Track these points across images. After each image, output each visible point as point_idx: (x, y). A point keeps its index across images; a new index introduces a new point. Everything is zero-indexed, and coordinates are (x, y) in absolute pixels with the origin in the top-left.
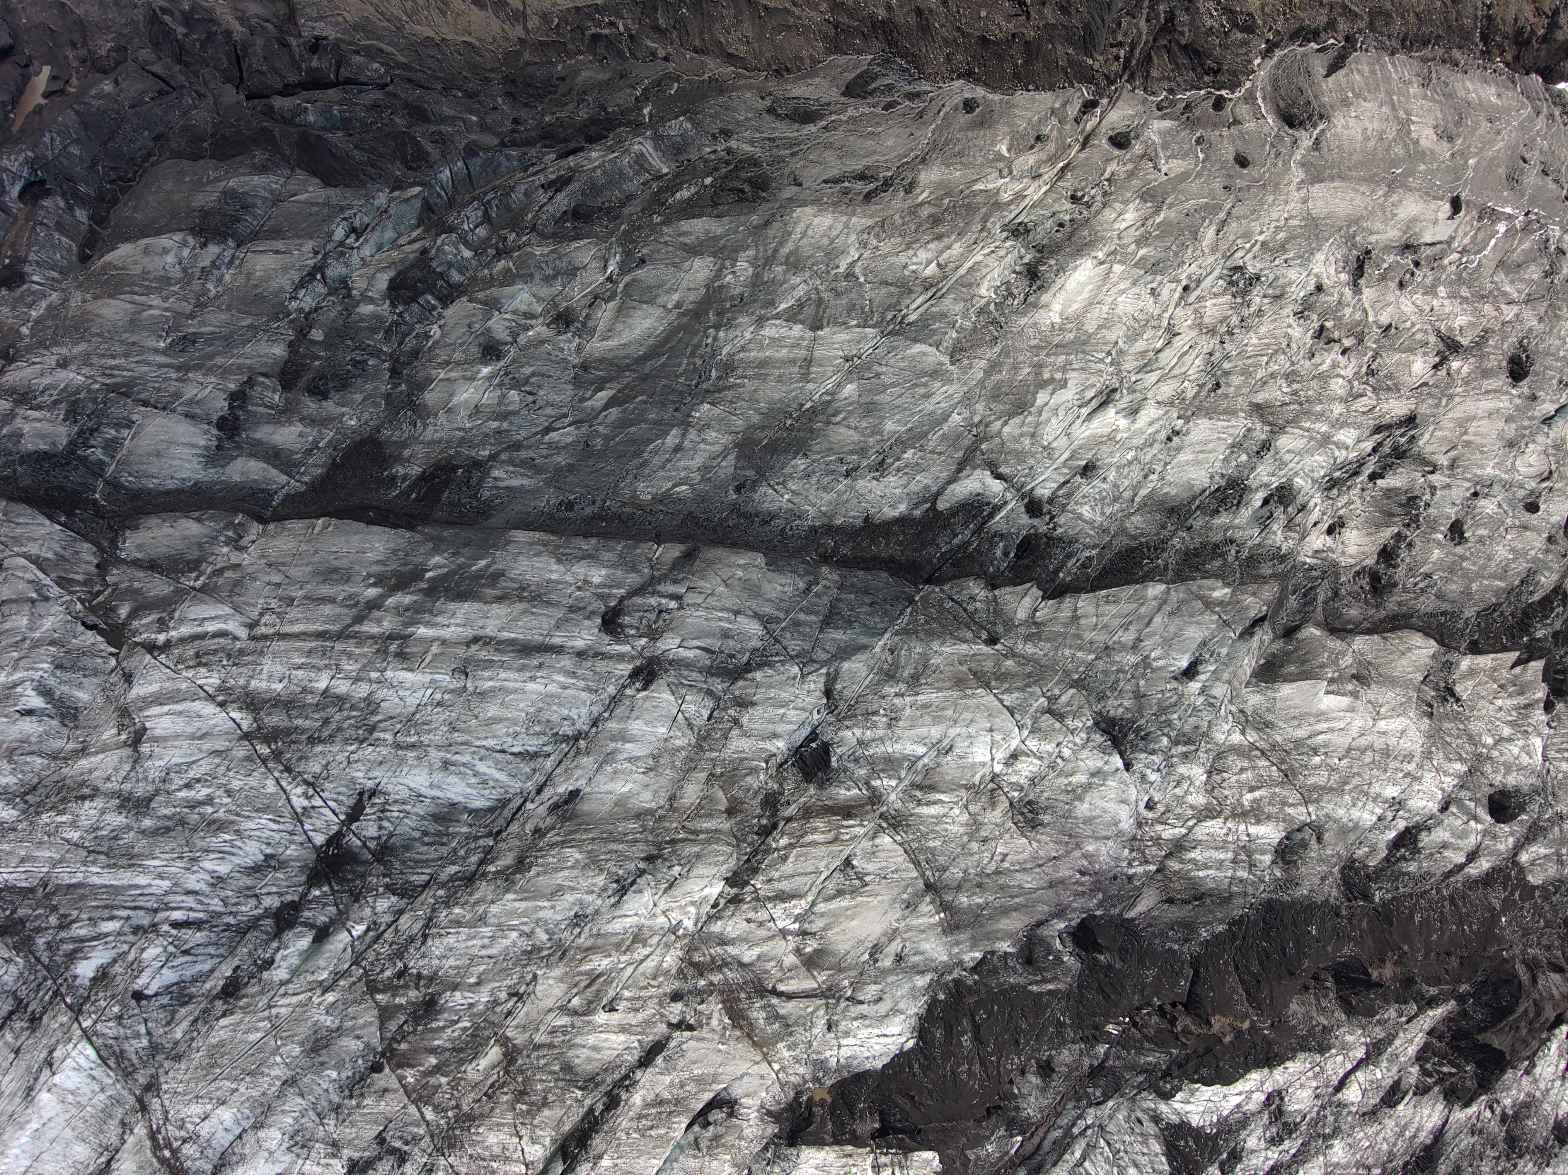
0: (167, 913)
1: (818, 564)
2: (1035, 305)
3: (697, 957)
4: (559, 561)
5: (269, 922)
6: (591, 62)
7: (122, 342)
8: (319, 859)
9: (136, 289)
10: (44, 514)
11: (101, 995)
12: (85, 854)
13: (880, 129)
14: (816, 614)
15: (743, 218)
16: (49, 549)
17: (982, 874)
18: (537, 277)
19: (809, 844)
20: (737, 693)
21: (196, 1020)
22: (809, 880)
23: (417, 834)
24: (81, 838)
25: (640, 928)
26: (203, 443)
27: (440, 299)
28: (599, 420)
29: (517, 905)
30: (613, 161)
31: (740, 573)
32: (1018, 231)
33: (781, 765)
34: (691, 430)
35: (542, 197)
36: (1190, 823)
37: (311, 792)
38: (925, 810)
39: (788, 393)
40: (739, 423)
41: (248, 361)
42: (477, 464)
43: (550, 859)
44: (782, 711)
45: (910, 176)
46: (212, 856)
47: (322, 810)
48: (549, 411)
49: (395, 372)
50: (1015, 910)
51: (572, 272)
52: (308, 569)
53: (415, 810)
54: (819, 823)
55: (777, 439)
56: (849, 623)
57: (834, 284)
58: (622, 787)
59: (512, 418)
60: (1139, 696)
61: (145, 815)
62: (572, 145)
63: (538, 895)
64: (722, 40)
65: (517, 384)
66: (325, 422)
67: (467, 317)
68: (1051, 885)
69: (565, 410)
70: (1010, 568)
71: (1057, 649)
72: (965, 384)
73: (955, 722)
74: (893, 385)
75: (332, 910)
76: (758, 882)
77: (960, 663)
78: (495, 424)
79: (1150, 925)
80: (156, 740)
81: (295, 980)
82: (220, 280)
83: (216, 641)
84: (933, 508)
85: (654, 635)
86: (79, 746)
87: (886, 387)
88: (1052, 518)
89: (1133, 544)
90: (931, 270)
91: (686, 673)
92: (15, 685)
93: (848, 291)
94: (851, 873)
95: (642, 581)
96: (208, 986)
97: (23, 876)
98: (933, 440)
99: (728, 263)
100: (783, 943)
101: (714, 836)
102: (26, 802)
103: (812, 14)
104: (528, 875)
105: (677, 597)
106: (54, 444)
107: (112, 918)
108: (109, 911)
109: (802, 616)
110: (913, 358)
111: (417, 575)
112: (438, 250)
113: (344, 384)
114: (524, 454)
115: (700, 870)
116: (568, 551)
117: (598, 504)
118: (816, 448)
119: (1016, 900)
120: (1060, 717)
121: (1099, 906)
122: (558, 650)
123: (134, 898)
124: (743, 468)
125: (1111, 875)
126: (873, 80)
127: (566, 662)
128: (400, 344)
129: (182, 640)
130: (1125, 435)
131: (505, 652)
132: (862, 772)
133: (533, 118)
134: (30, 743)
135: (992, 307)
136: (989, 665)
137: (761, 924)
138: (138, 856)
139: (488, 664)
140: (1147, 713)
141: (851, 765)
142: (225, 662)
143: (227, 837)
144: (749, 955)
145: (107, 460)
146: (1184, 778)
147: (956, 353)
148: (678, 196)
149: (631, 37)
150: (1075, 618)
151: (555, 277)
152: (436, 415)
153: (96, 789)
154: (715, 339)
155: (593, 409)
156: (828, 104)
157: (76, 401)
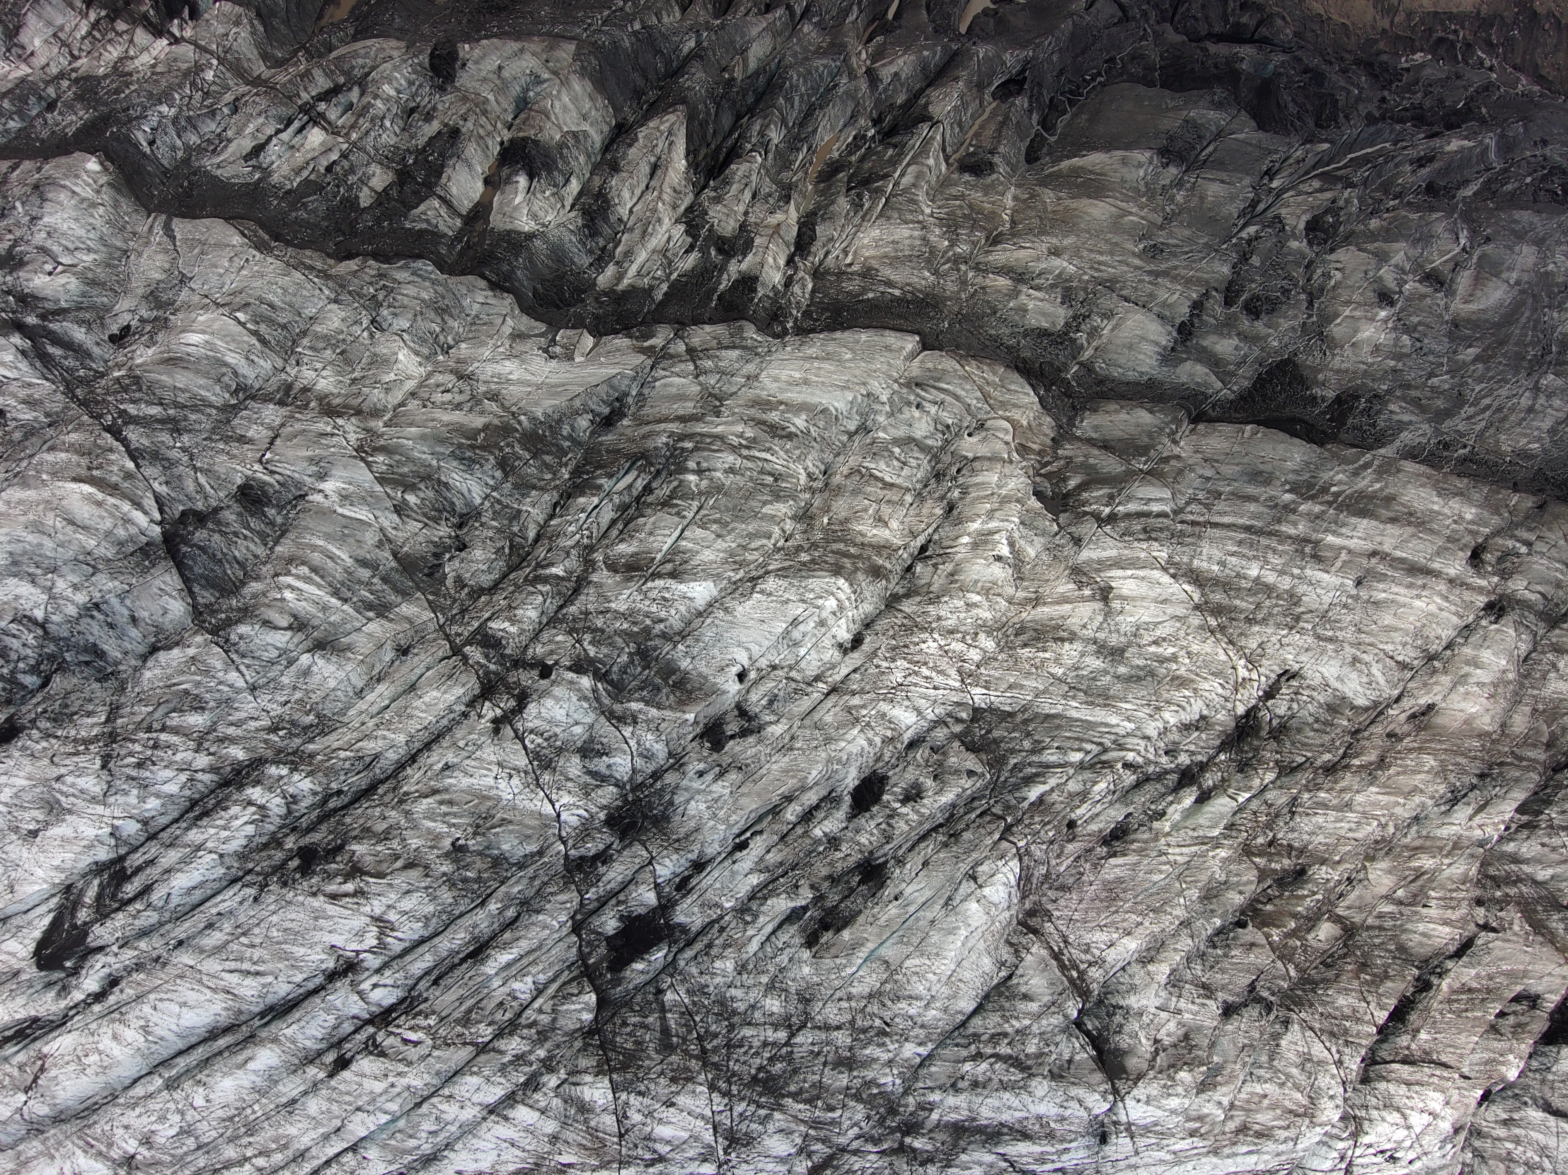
0: (1122, 754)
3: (1493, 871)
4: (1439, 494)
5: (1174, 777)
7: (1106, 241)
8: (1234, 727)
9: (1117, 195)
10: (1032, 385)
11: (1037, 819)
12: (1066, 689)
16: (1025, 418)
21: (1079, 857)
23: (1311, 720)
24: (1065, 674)
25: (1459, 837)
26: (1164, 343)
28: (1469, 373)
29: (1380, 797)
30: (1470, 149)
34: (1541, 395)
35: (1408, 169)
37: (1250, 665)
41: (1205, 276)
42: (1376, 396)
43: (1409, 762)
46: (1170, 708)
47: (1255, 684)
48: (1431, 358)
49: (1309, 304)
51: (1429, 239)
52: (1238, 468)
53: (1319, 698)
58: (1472, 708)
59: (1405, 360)
61: (1120, 662)
62: (1434, 129)
63: (1396, 792)
64: (1539, 62)
65: (1408, 330)
66: (1255, 339)
67: (1361, 265)
69: (1443, 360)
75: (1220, 776)
76: (1552, 812)
78: (1391, 363)
80: (1124, 598)
81: (1174, 833)
82: (1175, 199)
83: (1160, 520)
85: (1505, 574)
86: (1033, 596)
91: (1526, 613)
92: (991, 533)
95: (1502, 524)
96: (1094, 827)
97: (1008, 701)
99: (1549, 253)
101: (1532, 765)
104: (1387, 773)
105: (1528, 544)
106: (1054, 324)
107: (1079, 750)
108: (1077, 742)
111: (1324, 488)
112: (1347, 201)
113: (1273, 308)
114: (1413, 393)
115: (1514, 793)
116: (1445, 486)
117: (1468, 449)
122: (1436, 574)
123: (1100, 735)
127: (1443, 586)
128: (1309, 280)
129: (1128, 516)
131: (1398, 569)
134: (997, 586)
137: (1554, 849)
138: (1113, 697)
139: (1383, 577)
142: (1170, 540)
143: (1186, 694)
144: (1543, 874)
145: (1087, 345)
148: (1505, 188)
152: (1343, 347)
153: (1073, 634)
154: (1551, 318)
155: (1463, 362)
157: (1069, 289)
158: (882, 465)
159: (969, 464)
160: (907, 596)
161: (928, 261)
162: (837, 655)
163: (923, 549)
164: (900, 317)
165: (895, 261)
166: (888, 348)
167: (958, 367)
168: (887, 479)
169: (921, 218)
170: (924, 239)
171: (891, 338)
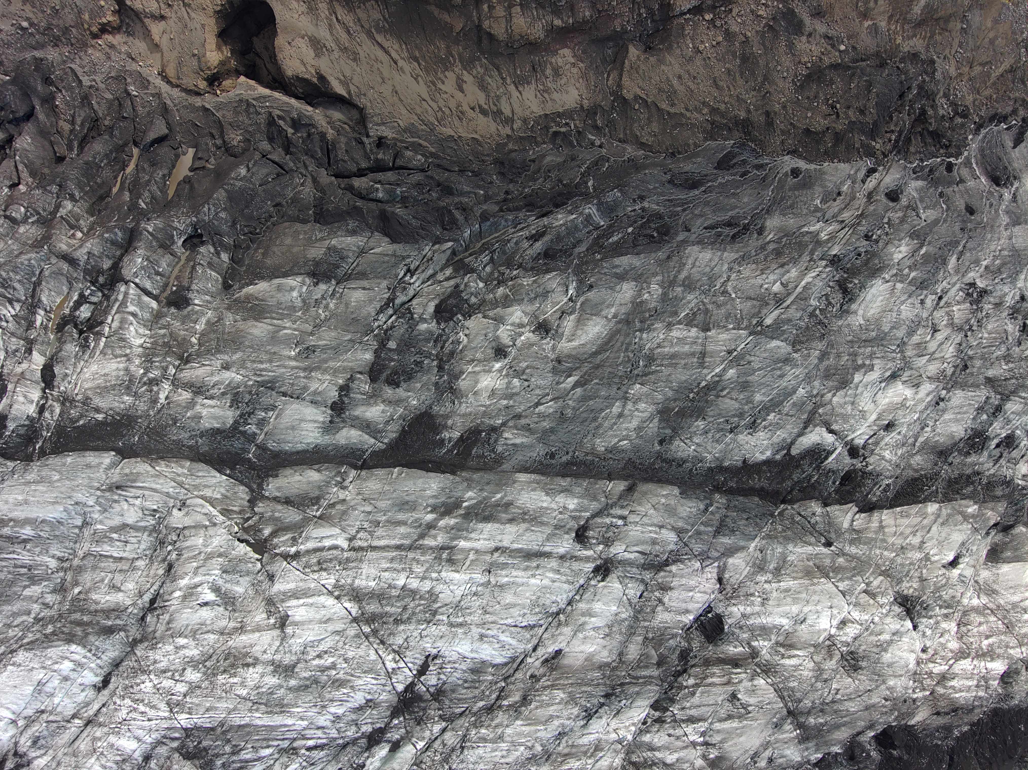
0: (304, 742)
1: (712, 492)
2: (847, 312)
3: (634, 758)
4: (547, 494)
5: (364, 740)
6: (552, 149)
7: (266, 352)
8: (400, 701)
9: (274, 315)
10: (216, 469)
12: (251, 704)
13: (738, 191)
14: (712, 526)
15: (653, 255)
16: (219, 492)
17: (823, 703)
18: (526, 300)
19: (710, 685)
20: (660, 580)
22: (711, 709)
23: (460, 682)
24: (248, 694)
25: (599, 741)
26: (322, 419)
27: (463, 316)
28: (569, 397)
29: (524, 728)
30: (572, 221)
31: (663, 500)
32: (835, 261)
33: (688, 629)
34: (629, 402)
35: (526, 244)
36: (951, 662)
37: (398, 658)
38: (787, 662)
39: (691, 376)
40: (659, 397)
41: (350, 364)
42: (494, 429)
43: (544, 698)
44: (691, 594)
45: (760, 223)
46: (335, 704)
47: (405, 670)
48: (538, 391)
49: (440, 368)
50: (844, 725)
51: (545, 294)
52: (389, 502)
53: (461, 667)
54: (716, 670)
55: (684, 408)
56: (733, 531)
57: (714, 299)
58: (590, 648)
59: (515, 398)
60: (922, 580)
61: (291, 677)
62: (545, 210)
63: (537, 722)
64: (638, 134)
65: (518, 374)
66: (398, 402)
67: (483, 329)
68: (867, 708)
69: (547, 391)
70: (836, 491)
71: (871, 549)
72: (806, 368)
73: (808, 602)
74: (760, 369)
75: (403, 730)
76: (675, 709)
77: (808, 560)
78: (505, 402)
79: (924, 730)
80: (296, 624)
82: (326, 307)
83: (331, 552)
84: (788, 453)
85: (607, 542)
86: (239, 625)
87: (755, 371)
88: (865, 458)
89: (916, 475)
90: (777, 287)
91: (629, 569)
92: (196, 586)
93: (725, 304)
94: (738, 703)
95: (600, 507)
97: (208, 720)
98: (787, 407)
99: (645, 285)
100: (694, 751)
101: (648, 680)
102: (205, 667)
103: (698, 116)
104: (529, 708)
105: (623, 518)
106: (224, 423)
107: (268, 747)
108: (266, 742)
109: (702, 528)
110: (771, 350)
111: (457, 505)
112: (466, 285)
113: (409, 377)
114: (523, 421)
115: (639, 703)
116: (552, 487)
117: (570, 454)
118: (711, 413)
119: (845, 719)
120: (872, 595)
121: (895, 720)
122: (548, 555)
123: (283, 733)
124: (663, 428)
125: (903, 699)
126: (734, 157)
127: (554, 563)
128: (442, 348)
129: (308, 552)
130: (912, 403)
131: (515, 558)
132: (745, 636)
133: (518, 190)
134: (206, 625)
135: (818, 312)
136: (827, 562)
137: (678, 738)
138: (287, 705)
139: (505, 566)
140: (928, 591)
141: (737, 631)
142: (337, 568)
143: (345, 691)
144: (670, 758)
145: (258, 432)
146: (945, 631)
147: (795, 344)
148: (610, 240)
149: (579, 133)
150: (881, 527)
151: (535, 298)
152: (467, 396)
153: (256, 659)
154: (641, 339)
155: (565, 389)
156: (706, 175)
157: (238, 393)
158: (106, 547)
159: (180, 532)
160: (141, 641)
161: (128, 388)
162: (91, 693)
163: (153, 601)
164: (99, 439)
165: (103, 390)
166: (89, 466)
167: (149, 468)
168: (116, 555)
169: (128, 351)
170: (127, 369)
171: (91, 458)
